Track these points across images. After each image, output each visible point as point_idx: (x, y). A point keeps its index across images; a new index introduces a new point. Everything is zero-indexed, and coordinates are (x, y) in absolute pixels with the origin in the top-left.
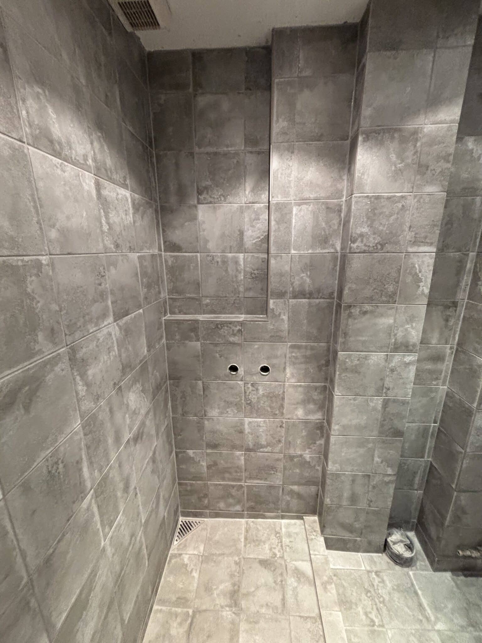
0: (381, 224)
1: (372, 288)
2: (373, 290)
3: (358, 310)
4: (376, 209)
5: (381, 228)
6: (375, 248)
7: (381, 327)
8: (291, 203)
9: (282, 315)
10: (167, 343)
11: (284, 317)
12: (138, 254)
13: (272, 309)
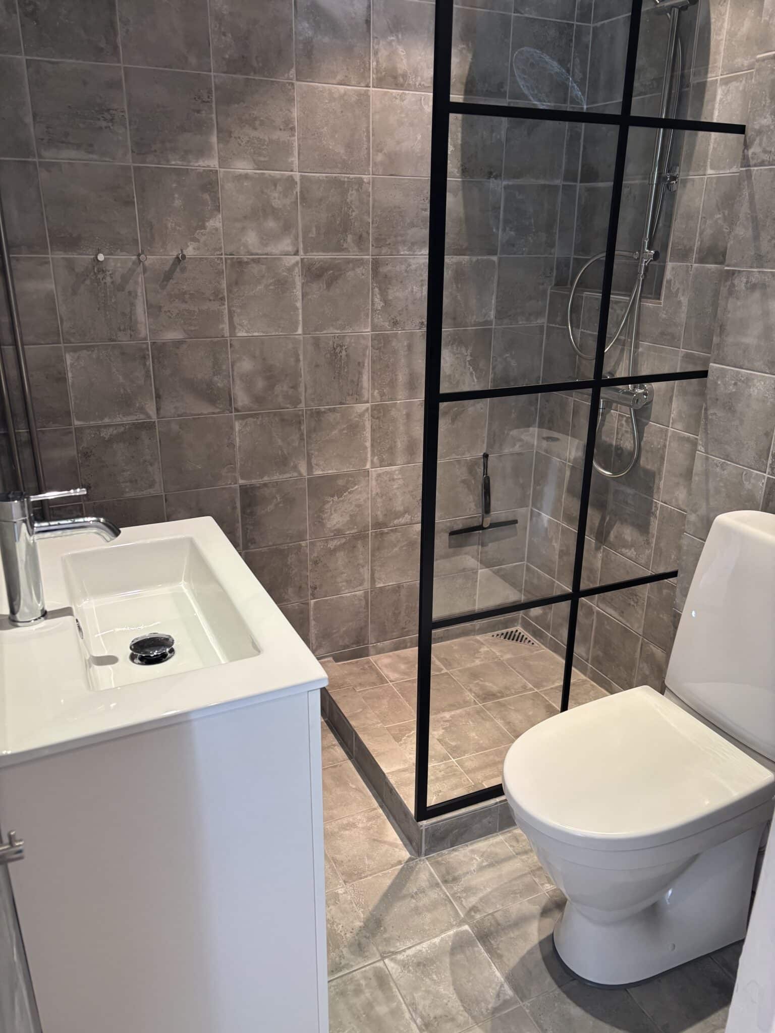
8: (717, 80)
9: (680, 294)
10: (547, 326)
11: (682, 299)
12: (505, 183)
13: (669, 282)
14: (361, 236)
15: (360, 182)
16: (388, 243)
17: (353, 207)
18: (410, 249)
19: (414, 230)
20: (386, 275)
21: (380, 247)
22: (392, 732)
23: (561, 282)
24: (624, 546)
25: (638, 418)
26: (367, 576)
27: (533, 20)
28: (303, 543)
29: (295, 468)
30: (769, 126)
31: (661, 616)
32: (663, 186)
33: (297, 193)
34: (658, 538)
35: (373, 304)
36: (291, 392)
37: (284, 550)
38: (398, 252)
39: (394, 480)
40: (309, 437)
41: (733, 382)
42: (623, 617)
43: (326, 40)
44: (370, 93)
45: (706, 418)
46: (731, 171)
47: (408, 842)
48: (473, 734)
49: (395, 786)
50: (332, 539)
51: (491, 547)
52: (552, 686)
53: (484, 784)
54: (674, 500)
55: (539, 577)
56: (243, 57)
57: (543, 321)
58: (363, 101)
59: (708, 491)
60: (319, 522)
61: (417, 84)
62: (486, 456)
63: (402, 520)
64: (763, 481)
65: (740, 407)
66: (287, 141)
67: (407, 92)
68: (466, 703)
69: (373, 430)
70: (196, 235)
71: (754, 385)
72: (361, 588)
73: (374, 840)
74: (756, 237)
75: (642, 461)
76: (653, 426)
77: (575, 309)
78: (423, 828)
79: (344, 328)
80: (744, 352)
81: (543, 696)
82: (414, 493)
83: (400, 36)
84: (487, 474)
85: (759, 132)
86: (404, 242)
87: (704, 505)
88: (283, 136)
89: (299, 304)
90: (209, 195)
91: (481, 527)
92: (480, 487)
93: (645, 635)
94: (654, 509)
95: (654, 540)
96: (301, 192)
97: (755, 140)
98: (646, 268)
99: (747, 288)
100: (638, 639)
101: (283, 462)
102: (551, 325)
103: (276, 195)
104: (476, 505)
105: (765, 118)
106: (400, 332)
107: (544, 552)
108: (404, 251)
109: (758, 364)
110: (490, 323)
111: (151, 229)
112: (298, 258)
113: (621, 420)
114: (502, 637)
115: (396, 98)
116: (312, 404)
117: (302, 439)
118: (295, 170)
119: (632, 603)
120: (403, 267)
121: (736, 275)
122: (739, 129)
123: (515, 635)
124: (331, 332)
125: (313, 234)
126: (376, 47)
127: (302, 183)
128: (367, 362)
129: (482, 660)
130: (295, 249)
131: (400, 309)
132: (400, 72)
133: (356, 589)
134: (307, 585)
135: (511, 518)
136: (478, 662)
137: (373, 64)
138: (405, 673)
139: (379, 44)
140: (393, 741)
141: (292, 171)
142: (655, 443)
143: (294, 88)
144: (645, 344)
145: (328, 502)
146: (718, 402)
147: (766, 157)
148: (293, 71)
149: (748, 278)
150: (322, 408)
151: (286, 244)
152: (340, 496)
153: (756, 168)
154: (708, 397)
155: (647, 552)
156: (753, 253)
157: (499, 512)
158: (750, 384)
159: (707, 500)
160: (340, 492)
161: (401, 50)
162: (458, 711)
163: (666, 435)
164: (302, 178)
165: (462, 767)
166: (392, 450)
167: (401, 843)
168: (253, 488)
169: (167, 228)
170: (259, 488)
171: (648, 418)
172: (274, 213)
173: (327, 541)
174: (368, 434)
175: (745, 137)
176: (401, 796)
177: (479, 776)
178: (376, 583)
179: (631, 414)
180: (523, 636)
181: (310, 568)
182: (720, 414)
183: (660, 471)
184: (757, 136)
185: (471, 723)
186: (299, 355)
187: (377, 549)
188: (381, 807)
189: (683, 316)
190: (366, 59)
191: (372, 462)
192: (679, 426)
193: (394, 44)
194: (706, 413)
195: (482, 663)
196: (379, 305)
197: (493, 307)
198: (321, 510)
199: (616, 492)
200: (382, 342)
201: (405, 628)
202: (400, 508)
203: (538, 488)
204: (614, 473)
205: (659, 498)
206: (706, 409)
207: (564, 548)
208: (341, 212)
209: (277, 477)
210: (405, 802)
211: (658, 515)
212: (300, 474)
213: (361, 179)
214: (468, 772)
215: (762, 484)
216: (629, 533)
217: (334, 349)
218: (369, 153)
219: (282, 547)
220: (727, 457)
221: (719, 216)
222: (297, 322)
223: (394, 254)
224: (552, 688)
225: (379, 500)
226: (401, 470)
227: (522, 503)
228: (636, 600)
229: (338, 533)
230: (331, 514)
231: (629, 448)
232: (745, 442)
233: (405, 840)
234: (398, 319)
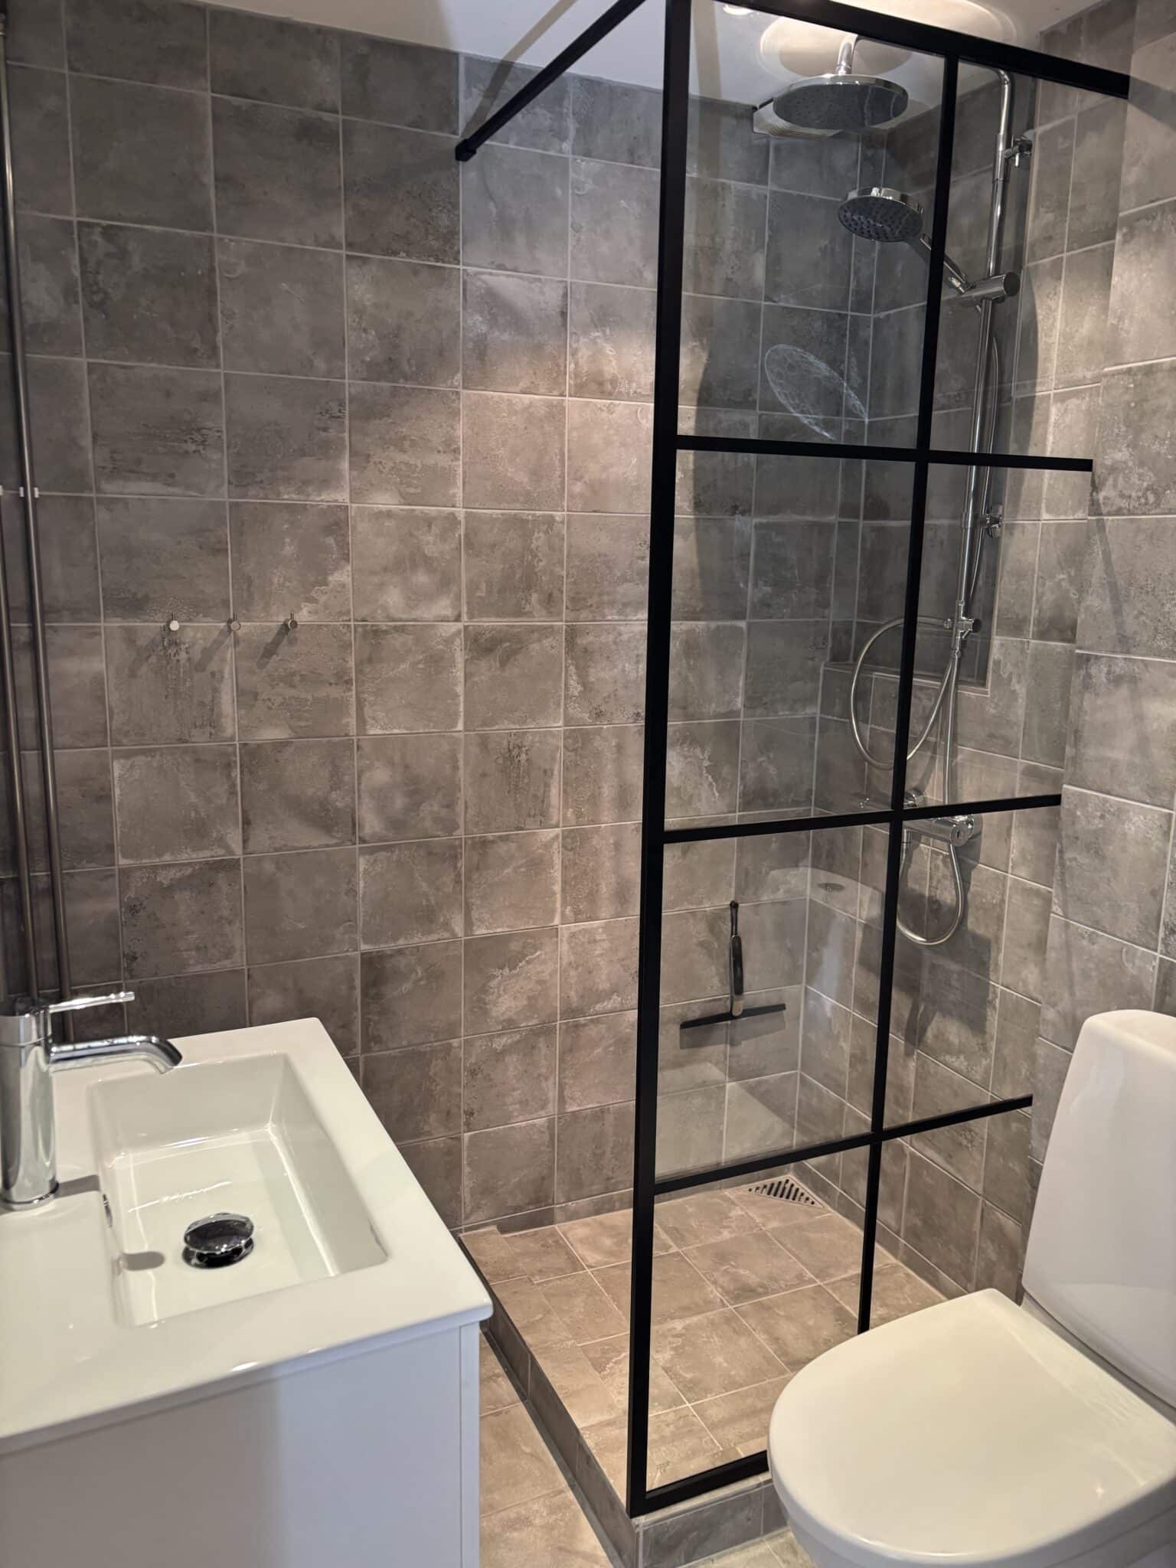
0: (1157, 437)
1: (1136, 612)
2: (1137, 617)
3: (1105, 670)
4: (1146, 400)
5: (1156, 447)
6: (1143, 501)
7: (1155, 726)
8: (1049, 395)
9: (1014, 680)
10: (821, 718)
11: (1017, 687)
12: (756, 520)
13: (997, 663)
14: (550, 595)
15: (550, 522)
16: (589, 604)
17: (540, 554)
18: (620, 613)
19: (626, 586)
20: (586, 649)
21: (578, 610)
22: (591, 1355)
23: (840, 656)
24: (949, 1052)
25: (961, 857)
26: (553, 1094)
27: (790, 311)
28: (455, 1042)
29: (446, 926)
30: (1125, 462)
31: (1011, 1165)
32: (981, 530)
33: (460, 536)
34: (999, 1042)
35: (567, 688)
36: (444, 812)
37: (425, 1053)
38: (604, 616)
39: (595, 941)
40: (469, 878)
41: (1099, 814)
42: (951, 1164)
43: (506, 337)
44: (566, 404)
45: (1063, 865)
46: (1076, 517)
47: (616, 1554)
48: (719, 1359)
49: (594, 1452)
50: (499, 1036)
51: (746, 1047)
52: (843, 1276)
53: (738, 1449)
54: (1021, 984)
55: (820, 1095)
56: (390, 359)
57: (814, 710)
58: (556, 414)
59: (1071, 974)
60: (480, 1008)
61: (632, 391)
62: (734, 906)
63: (608, 1005)
64: (1154, 964)
65: (1111, 850)
66: (447, 467)
67: (617, 402)
68: (708, 1305)
69: (565, 868)
70: (313, 594)
71: (1130, 820)
72: (542, 1113)
73: (561, 1549)
74: (1117, 612)
75: (971, 923)
76: (982, 871)
77: (861, 695)
78: (640, 1530)
79: (524, 722)
80: (1112, 771)
81: (830, 1291)
82: (626, 962)
83: (608, 332)
84: (736, 934)
85: (1113, 469)
86: (612, 603)
87: (1066, 996)
88: (443, 460)
89: (460, 689)
90: (335, 539)
91: (729, 1016)
92: (727, 953)
93: (986, 1194)
94: (990, 997)
95: (993, 1045)
96: (467, 536)
97: (1106, 480)
98: (963, 643)
99: (1108, 680)
100: (977, 1200)
101: (428, 917)
102: (826, 717)
103: (431, 539)
104: (720, 981)
105: (1120, 451)
106: (605, 727)
107: (827, 1056)
108: (611, 615)
109: (1133, 790)
110: (737, 713)
111: (249, 586)
112: (460, 625)
113: (937, 859)
114: (765, 1191)
115: (602, 410)
116: (475, 830)
117: (458, 882)
118: (458, 505)
119: (965, 1142)
120: (611, 638)
121: (1092, 661)
122: (1085, 465)
123: (784, 1188)
124: (505, 727)
125: (482, 593)
126: (575, 346)
127: (467, 522)
128: (558, 769)
129: (734, 1232)
130: (456, 613)
131: (606, 694)
132: (608, 376)
133: (534, 1116)
134: (459, 1108)
135: (775, 1001)
136: (726, 1234)
137: (571, 367)
138: (611, 1254)
139: (578, 341)
140: (591, 1370)
141: (453, 506)
142: (989, 897)
143: (459, 399)
144: (966, 751)
145: (495, 977)
146: (1079, 842)
147: (1124, 503)
148: (459, 376)
149: (1110, 666)
150: (490, 836)
151: (443, 607)
152: (513, 968)
153: (1110, 518)
154: (1063, 833)
155: (984, 1062)
156: (1114, 632)
157: (756, 992)
158: (1124, 818)
159: (1071, 987)
160: (512, 962)
161: (608, 349)
162: (695, 1319)
163: (1004, 886)
164: (468, 516)
165: (702, 1416)
166: (592, 897)
167: (604, 1554)
168: (381, 956)
169: (272, 584)
170: (391, 956)
171: (977, 859)
172: (428, 563)
173: (491, 1038)
174: (557, 874)
175: (1093, 475)
176: (605, 1470)
177: (731, 1434)
178: (567, 1106)
179: (950, 851)
180: (797, 1190)
181: (463, 1081)
182: (1084, 859)
183: (998, 939)
184: (1109, 474)
185: (716, 1338)
186: (457, 761)
187: (568, 1051)
188: (572, 1487)
189: (1020, 711)
190: (561, 361)
191: (563, 914)
192: (1023, 871)
193: (598, 341)
194: (1061, 858)
195: (733, 1235)
196: (576, 688)
197: (741, 691)
198: (484, 990)
199: (933, 966)
200: (579, 741)
201: (612, 1178)
202: (604, 986)
203: (814, 954)
204: (929, 939)
205: (998, 979)
206: (1061, 852)
207: (858, 1052)
208: (523, 562)
209: (418, 940)
210: (611, 1481)
211: (997, 1005)
212: (454, 936)
213: (552, 517)
214: (713, 1427)
215: (1152, 969)
216: (954, 1032)
217: (510, 751)
218: (563, 482)
219: (422, 1048)
220: (1096, 924)
221: (1062, 576)
222: (456, 714)
223: (598, 618)
224: (844, 1279)
225: (572, 973)
226: (605, 928)
227: (792, 978)
228: (969, 1137)
229: (510, 1025)
230: (500, 996)
231: (949, 901)
232: (1123, 904)
233: (611, 1548)
234: (603, 708)
